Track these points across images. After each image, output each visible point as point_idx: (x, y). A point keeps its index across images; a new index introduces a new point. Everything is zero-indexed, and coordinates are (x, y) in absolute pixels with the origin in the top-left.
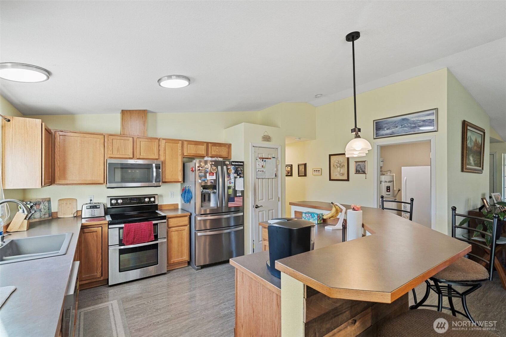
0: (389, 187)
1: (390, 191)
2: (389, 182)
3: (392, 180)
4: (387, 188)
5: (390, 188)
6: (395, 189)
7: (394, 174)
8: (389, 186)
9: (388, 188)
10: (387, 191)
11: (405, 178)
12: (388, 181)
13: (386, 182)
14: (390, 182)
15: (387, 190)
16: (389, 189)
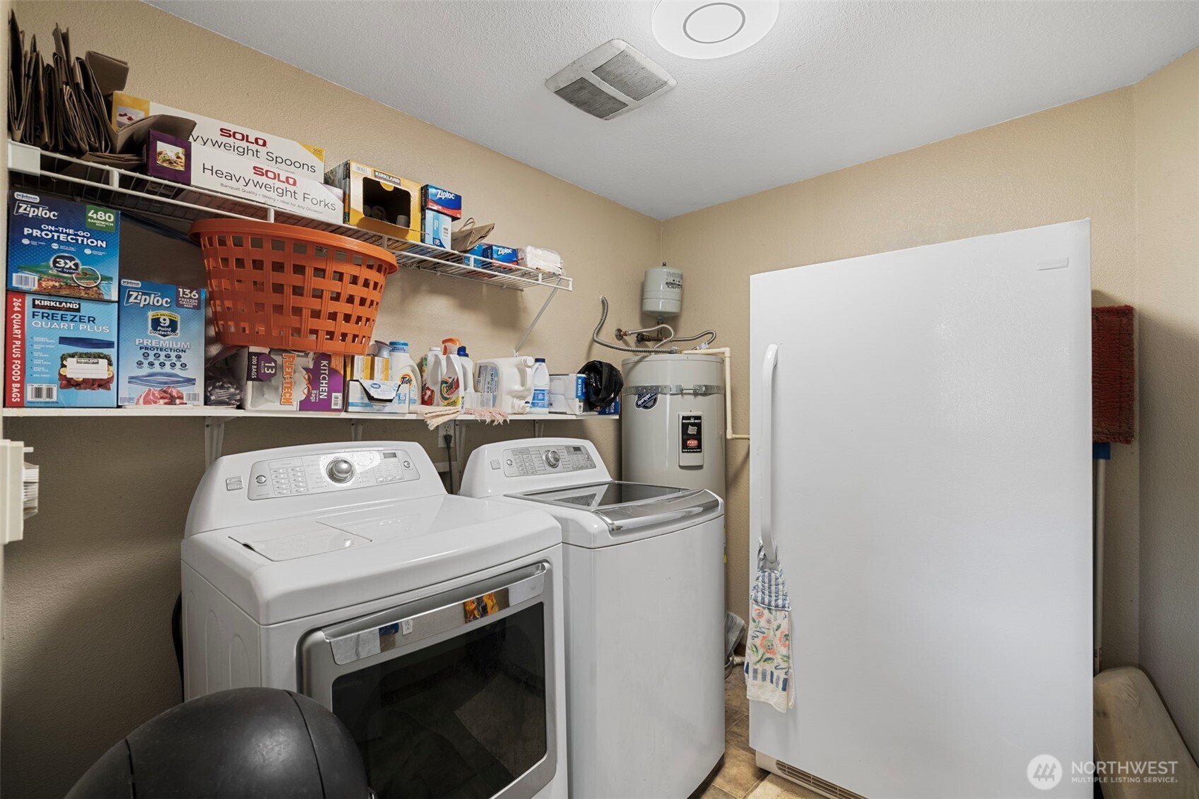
0: (697, 422)
1: (699, 448)
2: (696, 394)
3: (713, 382)
4: (685, 427)
5: (699, 426)
6: (729, 436)
7: (727, 350)
8: (699, 418)
9: (692, 431)
10: (685, 446)
11: (770, 355)
12: (689, 385)
13: (681, 392)
14: (704, 394)
15: (686, 437)
16: (698, 436)
